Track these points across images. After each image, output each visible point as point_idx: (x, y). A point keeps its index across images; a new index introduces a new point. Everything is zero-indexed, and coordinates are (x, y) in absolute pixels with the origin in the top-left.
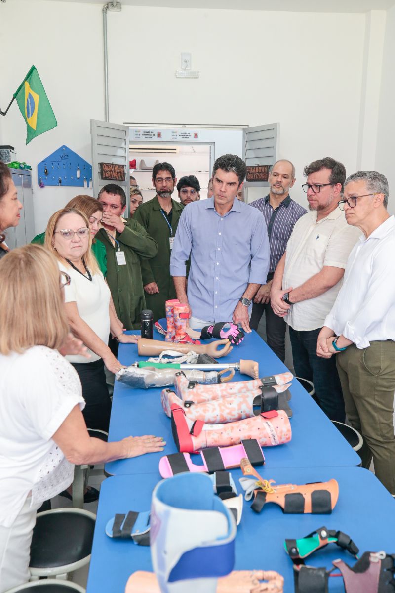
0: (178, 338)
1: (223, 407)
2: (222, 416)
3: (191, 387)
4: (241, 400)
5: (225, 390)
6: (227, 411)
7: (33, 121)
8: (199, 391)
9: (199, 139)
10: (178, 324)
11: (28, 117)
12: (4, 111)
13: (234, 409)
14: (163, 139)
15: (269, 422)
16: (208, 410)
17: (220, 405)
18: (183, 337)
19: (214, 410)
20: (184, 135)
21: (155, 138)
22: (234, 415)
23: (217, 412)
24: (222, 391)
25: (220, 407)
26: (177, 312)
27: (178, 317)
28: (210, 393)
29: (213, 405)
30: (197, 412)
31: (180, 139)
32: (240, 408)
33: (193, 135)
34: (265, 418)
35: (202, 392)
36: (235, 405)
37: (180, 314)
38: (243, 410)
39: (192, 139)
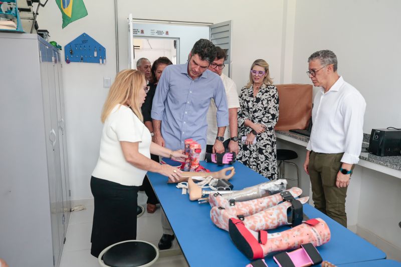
0: (194, 167)
1: (267, 218)
2: (266, 225)
3: (233, 204)
4: (278, 211)
5: (258, 204)
6: (270, 221)
7: (69, 11)
8: (240, 207)
9: (170, 36)
10: (194, 157)
11: (64, 8)
12: (43, 4)
13: (274, 219)
14: (145, 34)
15: (314, 228)
16: (257, 222)
17: (264, 217)
18: (197, 166)
19: (261, 221)
20: (159, 32)
21: (139, 34)
22: (274, 224)
23: (263, 223)
24: (255, 205)
25: (265, 218)
26: (192, 149)
27: (194, 152)
28: (247, 207)
29: (259, 217)
30: (250, 223)
31: (156, 35)
32: (278, 218)
33: (165, 33)
34: (310, 225)
35: (242, 207)
36: (274, 216)
37: (195, 149)
38: (280, 219)
39: (164, 35)
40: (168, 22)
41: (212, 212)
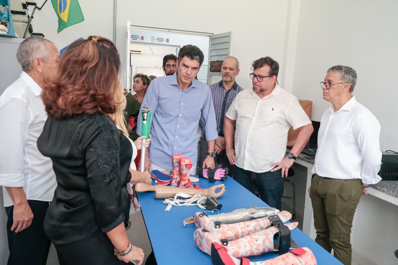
1: (252, 244)
2: (251, 251)
3: (218, 227)
4: (265, 237)
5: (244, 228)
6: (255, 247)
7: (65, 16)
8: (225, 230)
9: (170, 43)
10: (184, 172)
11: (61, 12)
12: (40, 7)
13: (259, 245)
14: (145, 40)
15: (299, 258)
16: (241, 247)
17: (249, 242)
18: (187, 182)
19: (245, 246)
20: (160, 39)
21: (139, 40)
22: (260, 250)
23: (248, 248)
24: (242, 228)
25: (250, 244)
26: (183, 164)
27: (184, 167)
28: (233, 231)
29: (244, 242)
30: (233, 249)
31: (156, 42)
32: (264, 244)
33: (166, 40)
34: (296, 255)
35: (227, 231)
36: (260, 242)
37: (186, 165)
38: (266, 246)
39: (164, 42)
40: (167, 30)
41: (196, 234)
